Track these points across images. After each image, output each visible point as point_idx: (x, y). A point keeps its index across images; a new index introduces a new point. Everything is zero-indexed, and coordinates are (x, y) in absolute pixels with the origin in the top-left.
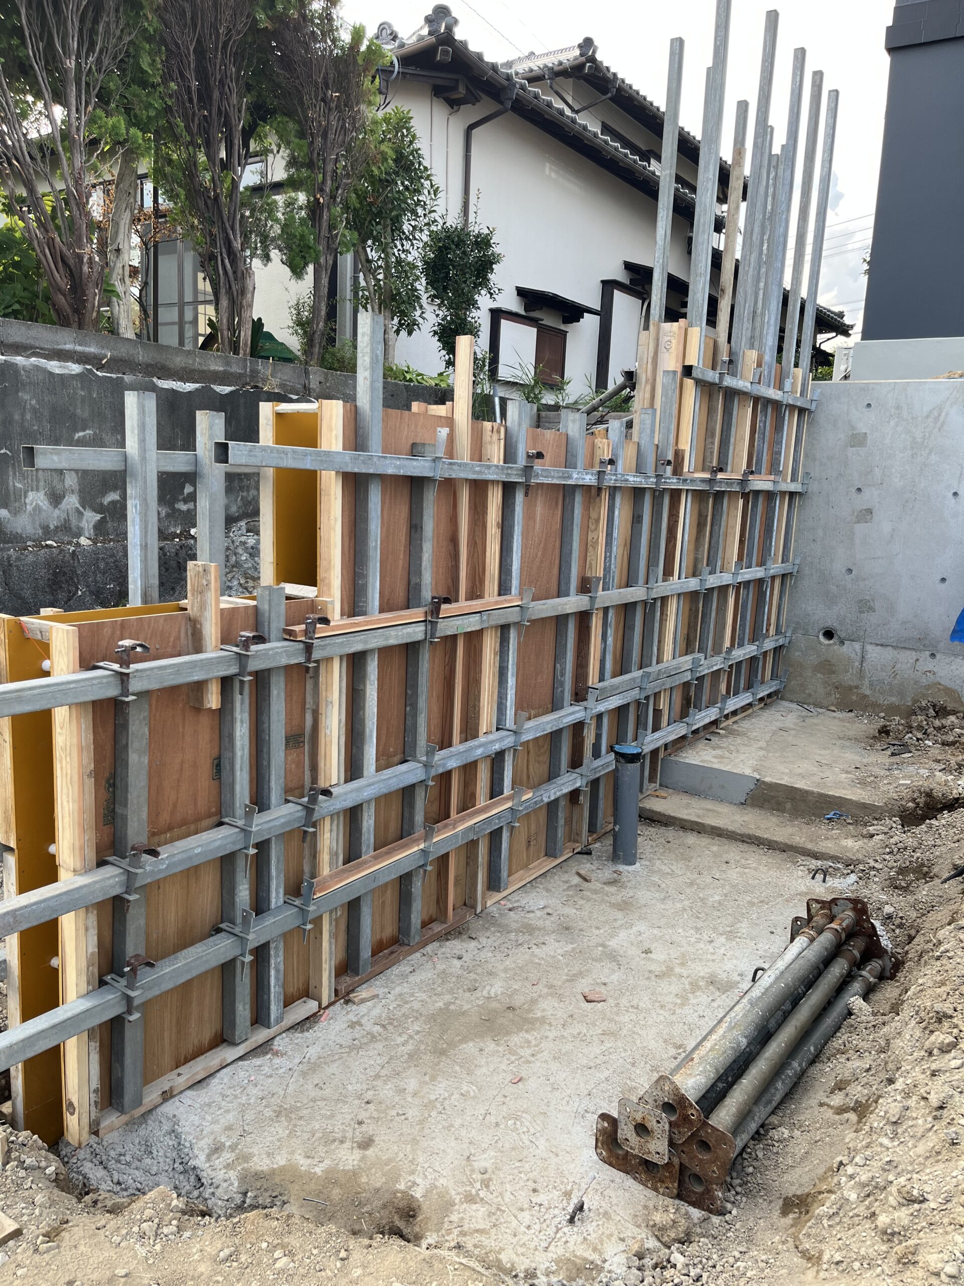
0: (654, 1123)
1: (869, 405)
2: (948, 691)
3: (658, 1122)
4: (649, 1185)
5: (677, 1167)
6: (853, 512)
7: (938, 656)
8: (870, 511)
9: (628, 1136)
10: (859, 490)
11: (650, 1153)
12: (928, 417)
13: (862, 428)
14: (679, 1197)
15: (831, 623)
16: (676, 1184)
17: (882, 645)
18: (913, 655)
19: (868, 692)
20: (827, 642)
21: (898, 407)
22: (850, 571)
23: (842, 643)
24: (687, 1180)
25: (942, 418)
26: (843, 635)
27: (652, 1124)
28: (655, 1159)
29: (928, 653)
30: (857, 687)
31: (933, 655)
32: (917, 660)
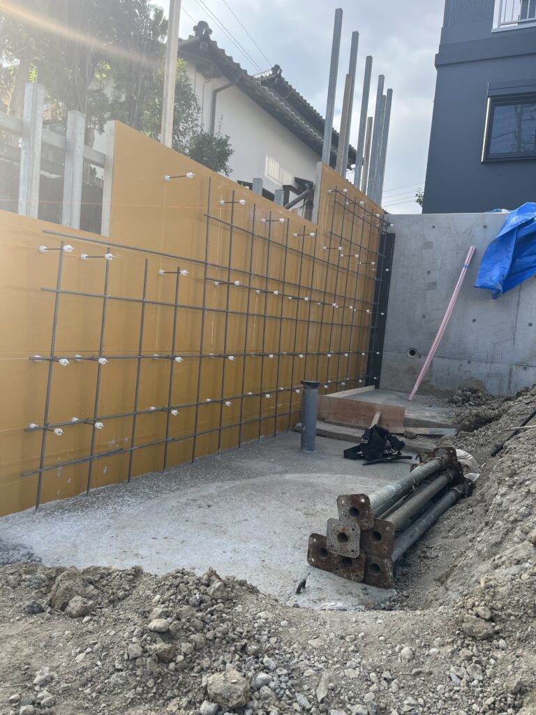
0: (351, 531)
1: (434, 227)
2: (477, 381)
3: (353, 530)
4: (345, 576)
5: (364, 560)
6: (426, 284)
7: (472, 363)
8: (435, 284)
9: (334, 544)
10: (429, 272)
11: (347, 551)
12: (465, 233)
13: (430, 239)
14: (363, 581)
15: (412, 346)
16: (363, 572)
17: (442, 357)
18: (459, 362)
19: (434, 384)
20: (412, 357)
21: (449, 228)
22: (424, 317)
23: (420, 357)
24: (369, 569)
25: (472, 233)
26: (420, 353)
27: (349, 532)
28: (351, 555)
29: (467, 361)
30: (428, 381)
31: (469, 362)
32: (461, 365)
